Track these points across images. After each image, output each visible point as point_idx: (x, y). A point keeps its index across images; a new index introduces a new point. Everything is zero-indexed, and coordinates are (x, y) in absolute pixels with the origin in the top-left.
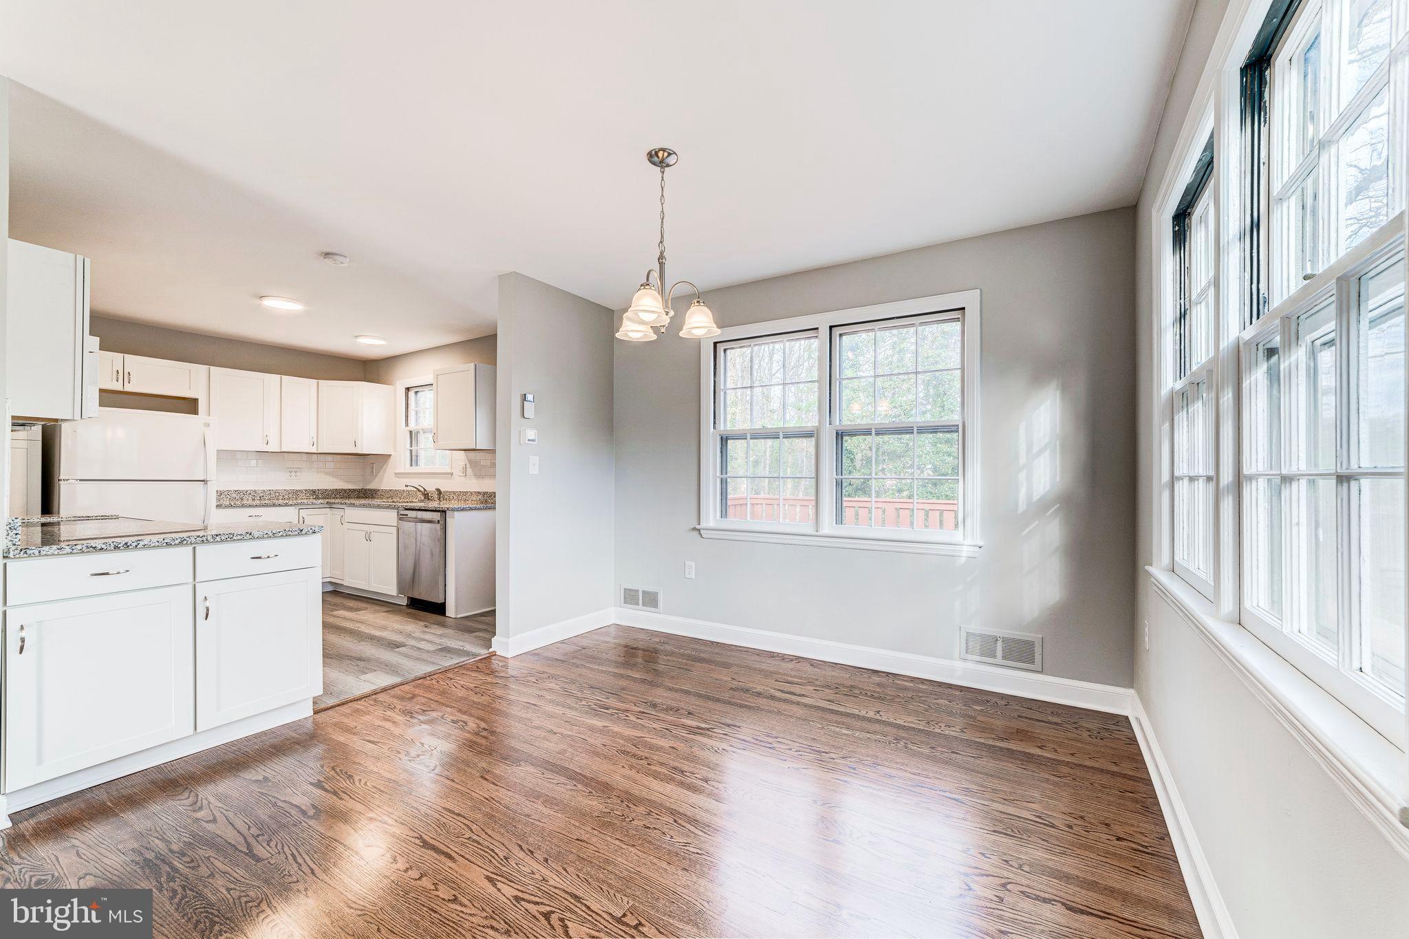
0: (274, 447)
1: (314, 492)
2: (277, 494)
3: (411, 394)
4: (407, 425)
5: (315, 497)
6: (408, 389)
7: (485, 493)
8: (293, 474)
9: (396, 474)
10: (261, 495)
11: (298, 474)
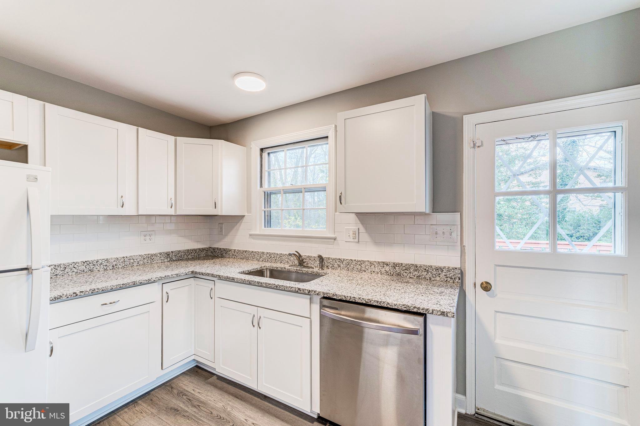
0: (129, 210)
1: (168, 254)
2: (132, 261)
3: (265, 155)
4: (261, 186)
5: (169, 259)
6: (262, 150)
7: (395, 265)
8: (148, 237)
9: (251, 235)
10: (114, 263)
11: (153, 237)
